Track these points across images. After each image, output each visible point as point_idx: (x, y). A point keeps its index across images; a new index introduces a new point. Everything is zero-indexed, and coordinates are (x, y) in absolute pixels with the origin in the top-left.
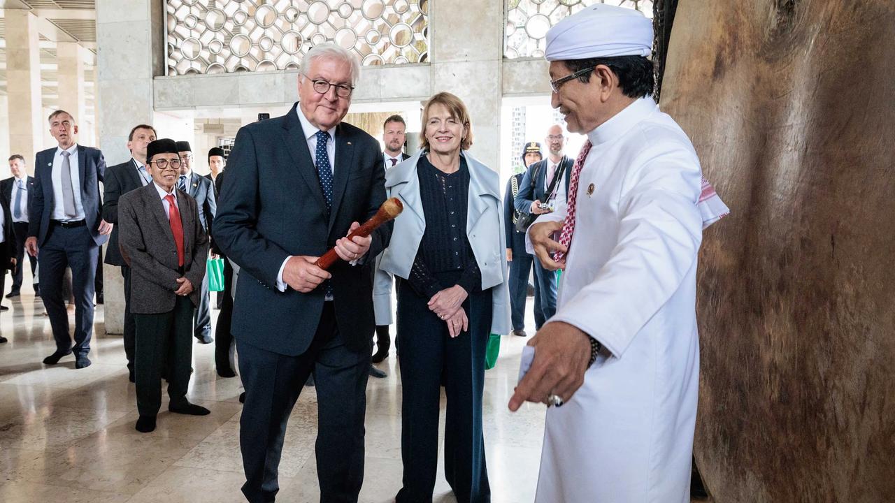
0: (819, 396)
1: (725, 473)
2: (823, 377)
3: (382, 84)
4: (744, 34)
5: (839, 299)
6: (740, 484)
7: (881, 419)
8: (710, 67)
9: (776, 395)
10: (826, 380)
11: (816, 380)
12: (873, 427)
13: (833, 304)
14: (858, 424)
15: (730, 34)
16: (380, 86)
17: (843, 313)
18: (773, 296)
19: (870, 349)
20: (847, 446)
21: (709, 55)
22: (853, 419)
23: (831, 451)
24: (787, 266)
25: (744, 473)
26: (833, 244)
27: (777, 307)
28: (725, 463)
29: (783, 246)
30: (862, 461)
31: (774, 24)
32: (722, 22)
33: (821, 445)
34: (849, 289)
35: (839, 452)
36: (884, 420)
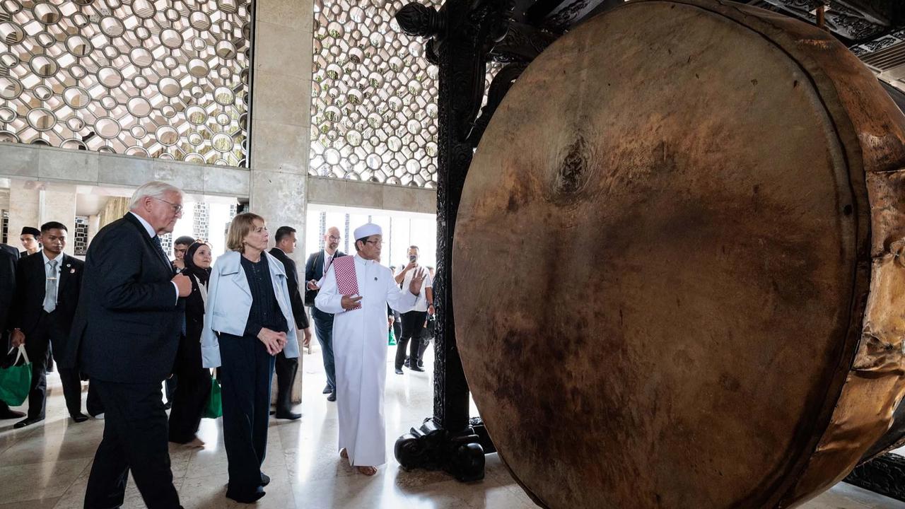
0: (617, 407)
1: (534, 464)
2: (619, 395)
3: (205, 179)
4: (536, 187)
5: (629, 348)
6: (550, 469)
7: (669, 416)
8: (505, 203)
9: (579, 408)
10: (622, 397)
11: (614, 398)
12: (663, 423)
13: (624, 352)
14: (652, 421)
15: (521, 186)
16: (203, 180)
17: (633, 356)
18: (572, 347)
19: (657, 377)
20: (643, 435)
21: (503, 196)
22: (647, 419)
23: (630, 441)
24: (583, 329)
25: (552, 462)
26: (622, 316)
27: (576, 354)
28: (534, 458)
29: (579, 316)
30: (656, 442)
31: (560, 184)
32: (514, 177)
33: (621, 437)
34: (637, 342)
35: (636, 439)
36: (672, 417)
